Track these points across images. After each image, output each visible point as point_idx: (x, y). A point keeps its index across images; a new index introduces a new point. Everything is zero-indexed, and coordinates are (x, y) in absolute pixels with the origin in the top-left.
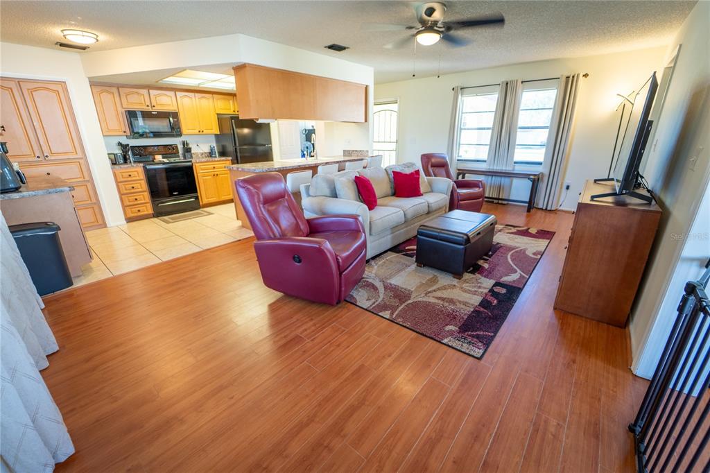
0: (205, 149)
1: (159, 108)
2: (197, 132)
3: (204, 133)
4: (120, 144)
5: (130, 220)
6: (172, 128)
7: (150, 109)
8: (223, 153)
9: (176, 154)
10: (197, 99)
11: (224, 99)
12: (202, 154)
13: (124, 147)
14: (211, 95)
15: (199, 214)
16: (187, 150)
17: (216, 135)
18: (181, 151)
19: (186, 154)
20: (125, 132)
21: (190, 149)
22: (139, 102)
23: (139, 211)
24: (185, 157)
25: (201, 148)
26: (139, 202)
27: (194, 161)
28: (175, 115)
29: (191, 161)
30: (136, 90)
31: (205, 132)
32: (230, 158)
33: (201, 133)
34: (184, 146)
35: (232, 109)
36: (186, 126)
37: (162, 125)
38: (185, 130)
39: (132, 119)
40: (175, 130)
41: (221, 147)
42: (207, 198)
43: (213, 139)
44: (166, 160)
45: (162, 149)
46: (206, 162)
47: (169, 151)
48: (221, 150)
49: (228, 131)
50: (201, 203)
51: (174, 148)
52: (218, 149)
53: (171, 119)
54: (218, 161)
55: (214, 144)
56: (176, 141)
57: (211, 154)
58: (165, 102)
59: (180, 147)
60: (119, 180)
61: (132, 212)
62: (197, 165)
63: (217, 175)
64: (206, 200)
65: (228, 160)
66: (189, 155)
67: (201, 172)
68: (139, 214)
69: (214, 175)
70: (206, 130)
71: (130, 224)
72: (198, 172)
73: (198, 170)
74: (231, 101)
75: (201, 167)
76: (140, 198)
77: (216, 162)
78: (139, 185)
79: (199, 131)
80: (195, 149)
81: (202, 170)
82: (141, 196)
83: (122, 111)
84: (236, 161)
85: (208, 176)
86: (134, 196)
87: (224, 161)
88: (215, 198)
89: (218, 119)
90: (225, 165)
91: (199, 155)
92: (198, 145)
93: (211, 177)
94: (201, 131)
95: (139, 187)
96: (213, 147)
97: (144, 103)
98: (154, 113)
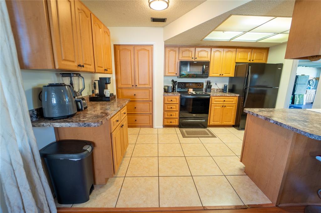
0: (221, 86)
1: (198, 59)
2: (218, 75)
3: (223, 76)
4: (173, 81)
5: (165, 126)
6: (203, 72)
7: (193, 60)
8: (232, 91)
9: (201, 89)
10: (225, 52)
11: (245, 51)
12: (217, 90)
13: (174, 82)
14: (235, 49)
15: (205, 133)
16: (209, 86)
17: (231, 78)
18: (205, 87)
19: (208, 89)
20: (176, 74)
21: (211, 86)
22: (188, 56)
23: (171, 122)
24: (206, 91)
25: (217, 86)
26: (172, 117)
28: (207, 63)
29: (210, 95)
30: (188, 49)
31: (224, 75)
32: (238, 95)
33: (221, 76)
34: (207, 84)
35: (248, 59)
36: (213, 71)
37: (198, 70)
38: (211, 74)
39: (182, 66)
40: (205, 74)
41: (231, 86)
42: (213, 122)
43: (228, 80)
44: (194, 93)
45: (194, 85)
46: (220, 96)
47: (198, 86)
48: (231, 88)
49: (242, 74)
50: (208, 124)
51: (201, 84)
52: (229, 87)
53: (204, 66)
54: (228, 96)
56: (204, 81)
57: (224, 90)
58: (203, 55)
59: (205, 84)
60: (165, 103)
61: (167, 122)
62: (213, 97)
63: (225, 106)
64: (213, 123)
65: (236, 96)
66: (209, 91)
67: (214, 103)
68: (171, 124)
69: (223, 106)
70: (225, 74)
71: (165, 128)
72: (212, 103)
73: (212, 101)
74: (249, 53)
75: (216, 99)
76: (173, 115)
77: (226, 96)
78: (175, 106)
79: (220, 75)
80: (214, 87)
81: (215, 102)
82: (175, 114)
83: (178, 61)
84: (243, 98)
85: (218, 106)
86: (171, 113)
87: (232, 96)
88: (219, 122)
89: (236, 66)
90: (233, 100)
91: (215, 91)
92: (216, 84)
93: (220, 107)
94: (221, 75)
95: (175, 108)
96: (226, 85)
97: (191, 56)
98: (195, 62)
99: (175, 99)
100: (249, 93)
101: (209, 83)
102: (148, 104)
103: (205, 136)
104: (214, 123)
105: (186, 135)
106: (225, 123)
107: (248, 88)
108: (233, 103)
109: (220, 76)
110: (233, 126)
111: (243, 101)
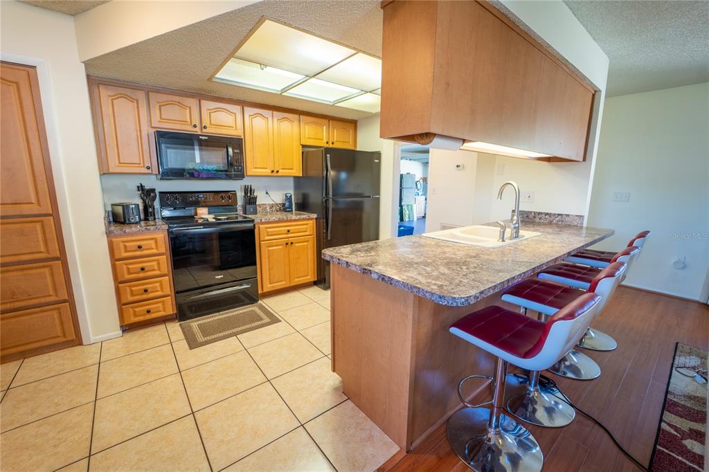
0: (277, 197)
1: (211, 131)
2: (268, 172)
3: (278, 174)
4: (141, 188)
5: (128, 328)
6: (230, 164)
7: (198, 131)
8: (303, 206)
9: (231, 206)
10: (275, 119)
11: (316, 124)
12: (272, 206)
13: (147, 193)
14: (297, 116)
15: (254, 318)
16: (251, 200)
17: (296, 178)
18: (240, 202)
19: (248, 206)
20: (148, 168)
21: (255, 198)
22: (180, 118)
23: (148, 312)
24: (245, 212)
25: (270, 197)
26: (151, 295)
27: (257, 218)
28: (237, 143)
29: (252, 221)
30: (177, 99)
31: (282, 172)
32: (315, 216)
33: (275, 174)
34: (246, 193)
35: (325, 141)
36: (255, 162)
37: (216, 160)
38: (250, 169)
39: (163, 146)
40: (234, 168)
41: (301, 197)
42: (271, 283)
43: (291, 183)
44: (211, 218)
45: (211, 198)
46: (277, 222)
47: (224, 200)
48: (300, 201)
49: (315, 170)
50: (260, 292)
51: (231, 195)
52: (296, 198)
53: (230, 150)
54: (295, 220)
55: (291, 192)
56: (236, 186)
57: (285, 208)
58: (224, 121)
59: (240, 195)
60: (117, 256)
61: (135, 315)
62: (261, 226)
63: (292, 243)
64: (269, 286)
65: (312, 219)
66: (252, 210)
67: (267, 238)
68: (148, 317)
69: (287, 244)
70: (283, 169)
71: (129, 335)
72: (262, 239)
73: (262, 236)
74: (325, 127)
75: (269, 230)
76: (153, 288)
77: (291, 221)
78: (155, 263)
79: (273, 171)
80: (262, 199)
81: (268, 236)
82: (158, 284)
83: (148, 131)
84: (325, 221)
85: (277, 245)
86: (144, 284)
87: (304, 219)
88: (284, 282)
89: (303, 153)
90: (305, 226)
91: (268, 208)
92: (267, 193)
93: (280, 247)
94: (275, 171)
95: (156, 268)
96: (289, 195)
97: (188, 120)
98: (204, 138)
99: (152, 242)
100: (333, 210)
101: (248, 191)
102: (47, 270)
103: (254, 325)
104: (273, 287)
105: (201, 338)
106: (297, 281)
107: (331, 200)
108: (307, 233)
109: (273, 174)
110: (315, 283)
111: (325, 227)
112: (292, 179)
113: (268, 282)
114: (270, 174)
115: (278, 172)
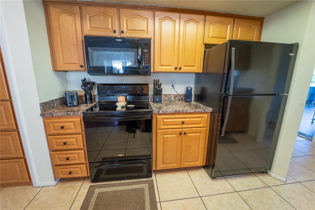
0: (181, 90)
1: (127, 35)
3: (181, 71)
5: (60, 180)
6: (139, 62)
7: (117, 35)
8: (201, 98)
10: (182, 21)
11: (221, 23)
12: (176, 96)
13: (87, 84)
14: (202, 17)
16: (158, 91)
17: (197, 74)
19: (155, 96)
20: (82, 67)
21: (162, 90)
22: (104, 26)
23: (70, 173)
25: (175, 89)
26: (71, 162)
29: (151, 112)
30: (102, 10)
31: (184, 69)
32: (210, 110)
33: (178, 70)
34: (155, 86)
36: (162, 61)
38: (157, 66)
39: (89, 48)
40: (143, 66)
41: (199, 90)
43: (193, 78)
45: (130, 88)
46: (173, 114)
47: (138, 91)
48: (199, 93)
49: (218, 67)
50: (154, 169)
51: (143, 87)
52: (195, 91)
53: (140, 50)
54: (191, 113)
55: (192, 86)
57: (187, 97)
58: (138, 26)
59: (151, 86)
61: (63, 173)
63: (185, 133)
64: (162, 166)
65: (207, 113)
66: (158, 99)
67: (163, 127)
68: (71, 176)
69: (180, 134)
70: (185, 66)
71: (60, 185)
72: (158, 128)
73: (158, 125)
74: (229, 26)
75: (165, 120)
76: (73, 157)
77: (187, 113)
78: (74, 140)
79: (176, 68)
80: (167, 90)
81: (164, 125)
82: (76, 155)
84: (220, 114)
85: (171, 134)
86: (67, 154)
87: (199, 113)
88: (175, 164)
89: (205, 52)
90: (200, 119)
91: (173, 98)
92: (173, 86)
93: (175, 135)
94: (179, 68)
95: (75, 143)
96: (190, 88)
97: (110, 27)
98: (119, 40)
99: (72, 124)
101: (157, 84)
102: (10, 138)
104: (165, 167)
106: (186, 164)
107: (230, 98)
108: (201, 125)
109: (176, 71)
110: (204, 167)
111: (220, 121)
112: (194, 75)
113: (161, 162)
114: (173, 70)
115: (180, 68)
